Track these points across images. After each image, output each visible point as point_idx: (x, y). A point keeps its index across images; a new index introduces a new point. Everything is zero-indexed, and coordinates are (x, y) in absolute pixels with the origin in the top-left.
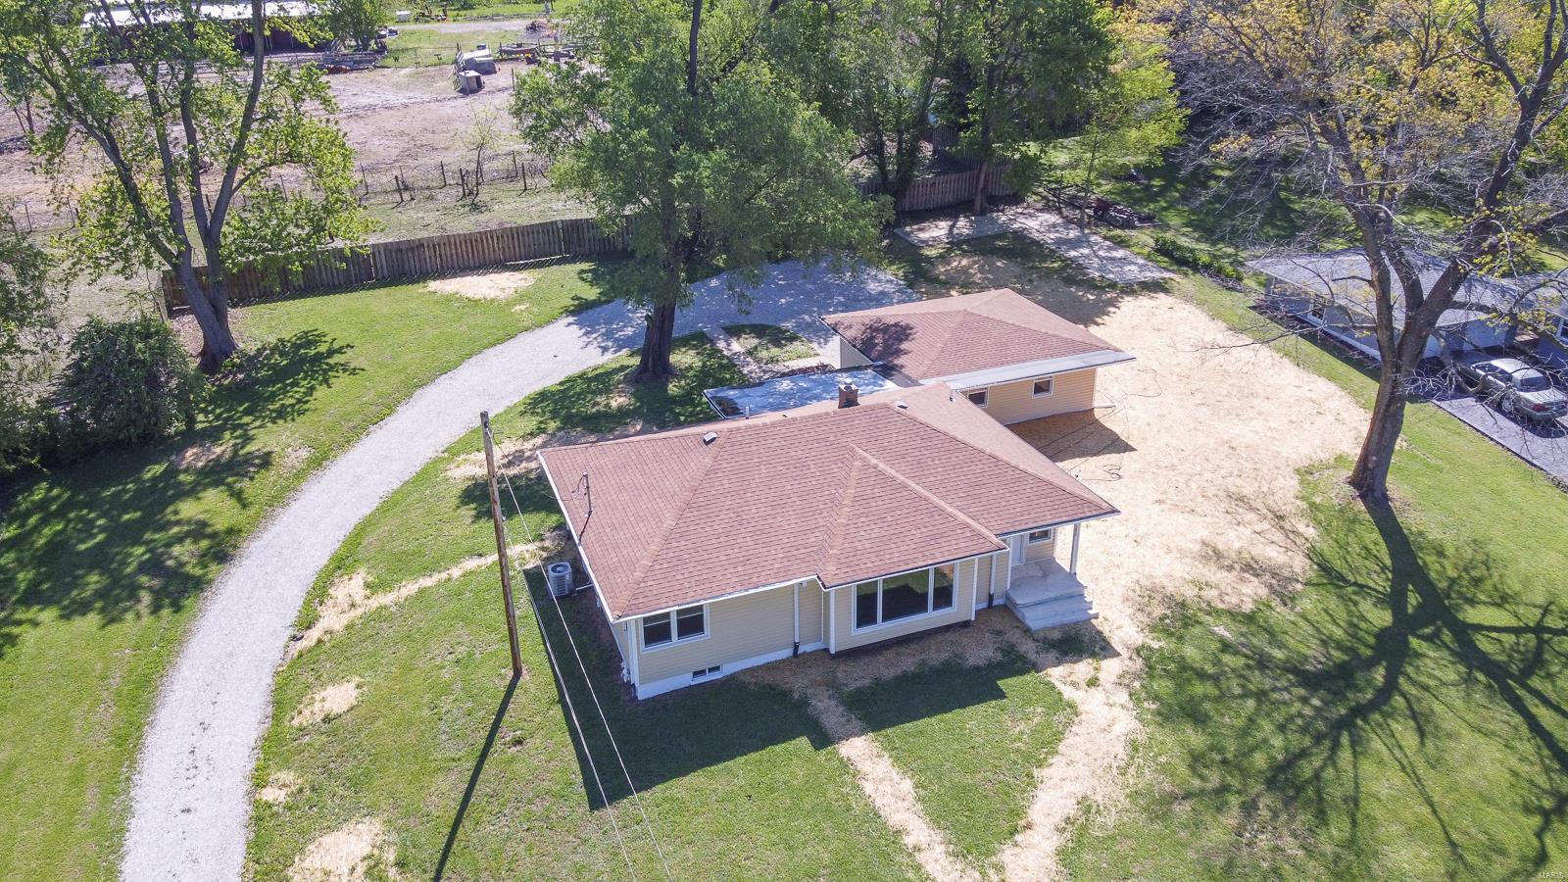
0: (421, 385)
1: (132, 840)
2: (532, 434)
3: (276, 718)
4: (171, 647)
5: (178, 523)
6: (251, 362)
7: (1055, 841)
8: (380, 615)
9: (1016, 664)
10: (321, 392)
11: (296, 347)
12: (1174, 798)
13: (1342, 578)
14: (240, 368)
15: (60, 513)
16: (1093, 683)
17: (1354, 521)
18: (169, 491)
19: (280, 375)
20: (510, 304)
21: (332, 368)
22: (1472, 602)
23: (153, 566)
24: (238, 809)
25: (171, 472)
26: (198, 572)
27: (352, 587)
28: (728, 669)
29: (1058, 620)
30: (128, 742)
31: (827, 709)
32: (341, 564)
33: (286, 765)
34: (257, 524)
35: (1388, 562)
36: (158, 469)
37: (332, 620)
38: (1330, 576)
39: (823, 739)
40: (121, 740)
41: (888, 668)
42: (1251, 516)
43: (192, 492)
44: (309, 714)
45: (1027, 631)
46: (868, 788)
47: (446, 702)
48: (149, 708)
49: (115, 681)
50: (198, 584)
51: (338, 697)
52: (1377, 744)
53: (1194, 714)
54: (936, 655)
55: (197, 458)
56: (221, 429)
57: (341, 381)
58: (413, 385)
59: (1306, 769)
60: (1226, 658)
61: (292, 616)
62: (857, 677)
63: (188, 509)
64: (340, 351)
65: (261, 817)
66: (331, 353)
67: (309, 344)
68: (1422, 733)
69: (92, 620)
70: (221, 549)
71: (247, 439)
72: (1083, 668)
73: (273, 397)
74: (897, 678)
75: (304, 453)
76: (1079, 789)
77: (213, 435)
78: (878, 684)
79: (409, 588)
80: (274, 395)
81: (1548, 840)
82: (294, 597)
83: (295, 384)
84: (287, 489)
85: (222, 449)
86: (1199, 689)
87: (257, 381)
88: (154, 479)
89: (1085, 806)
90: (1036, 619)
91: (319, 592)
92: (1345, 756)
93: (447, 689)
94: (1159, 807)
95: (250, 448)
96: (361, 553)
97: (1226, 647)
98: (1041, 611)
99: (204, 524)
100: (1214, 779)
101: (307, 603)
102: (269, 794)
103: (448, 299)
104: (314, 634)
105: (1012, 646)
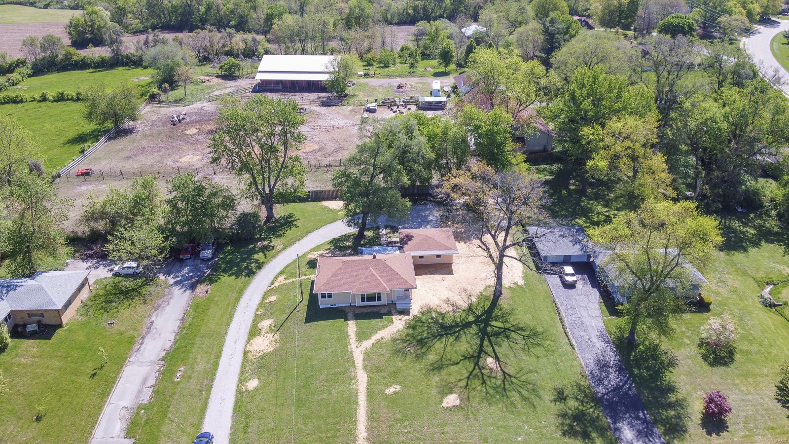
0: (311, 232)
1: (235, 316)
2: (327, 250)
3: (262, 300)
4: (248, 284)
5: (254, 259)
6: (277, 220)
7: (374, 342)
8: (285, 285)
9: (390, 313)
10: (289, 232)
11: (288, 218)
12: (399, 340)
13: (472, 311)
14: (274, 222)
15: (232, 253)
16: (400, 320)
17: (488, 299)
18: (253, 252)
19: (282, 225)
20: (339, 211)
21: (293, 225)
22: (496, 320)
23: (247, 268)
24: (253, 314)
25: (255, 247)
26: (254, 270)
27: (281, 278)
28: (337, 306)
29: (403, 308)
30: (238, 300)
31: (350, 315)
32: (281, 273)
33: (262, 308)
34: (268, 261)
35: (486, 309)
36: (252, 246)
37: (276, 284)
38: (470, 309)
39: (346, 320)
40: (236, 300)
41: (365, 310)
42: (464, 294)
43: (257, 253)
44: (267, 301)
45: (396, 308)
46: (349, 328)
47: (289, 303)
48: (242, 295)
49: (237, 289)
50: (254, 273)
51: (273, 298)
52: (444, 340)
53: (414, 328)
54: (375, 310)
55: (260, 244)
56: (266, 238)
57: (294, 229)
58: (308, 232)
59: (427, 340)
60: (429, 320)
61: (270, 282)
62: (358, 311)
63: (256, 256)
64: (296, 220)
65: (256, 316)
66: (294, 221)
67: (291, 217)
68: (455, 340)
69: (234, 277)
70: (260, 266)
71: (271, 242)
72: (400, 317)
73: (278, 232)
74: (366, 313)
75: (281, 247)
76: (383, 335)
77: (264, 239)
78: (362, 313)
79: (291, 280)
80: (279, 231)
81: (461, 362)
82: (272, 278)
83: (284, 229)
84: (276, 254)
85: (265, 243)
86: (420, 324)
87: (277, 227)
88: (251, 248)
89: (382, 338)
90: (398, 307)
91: (276, 278)
92: (436, 340)
93: (290, 300)
94: (394, 340)
95: (271, 244)
96: (286, 271)
97: (432, 318)
98: (400, 305)
99: (258, 260)
100: (408, 338)
101: (273, 280)
102: (258, 313)
103: (325, 207)
104: (273, 286)
105: (391, 311)
